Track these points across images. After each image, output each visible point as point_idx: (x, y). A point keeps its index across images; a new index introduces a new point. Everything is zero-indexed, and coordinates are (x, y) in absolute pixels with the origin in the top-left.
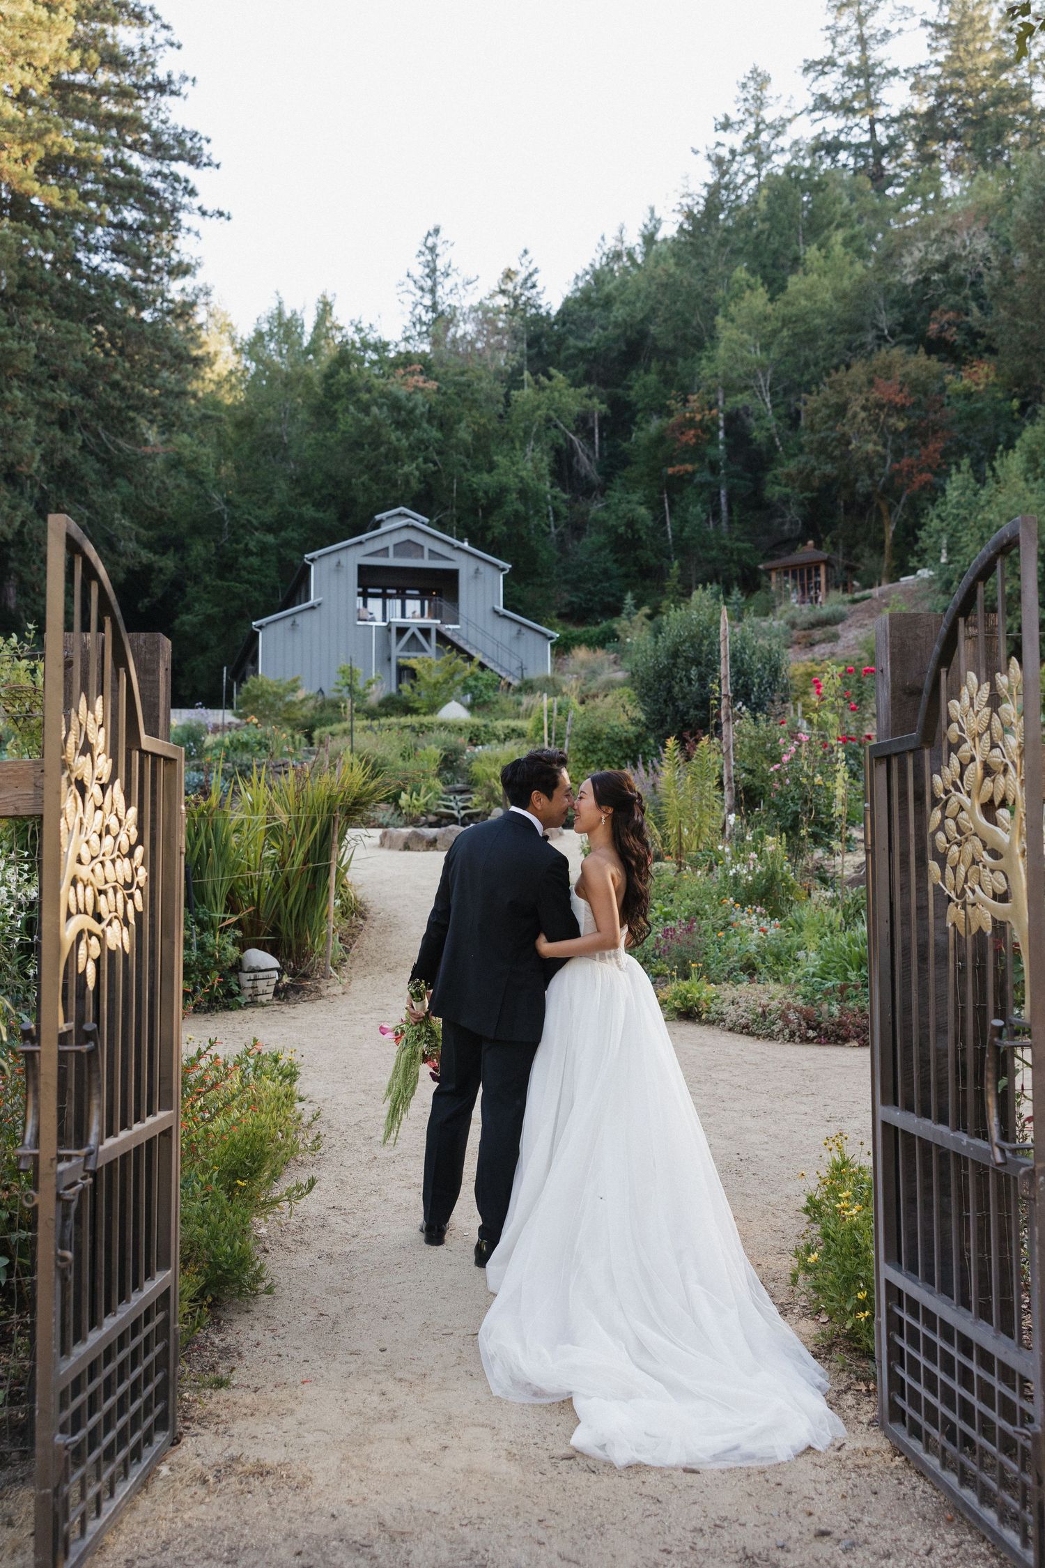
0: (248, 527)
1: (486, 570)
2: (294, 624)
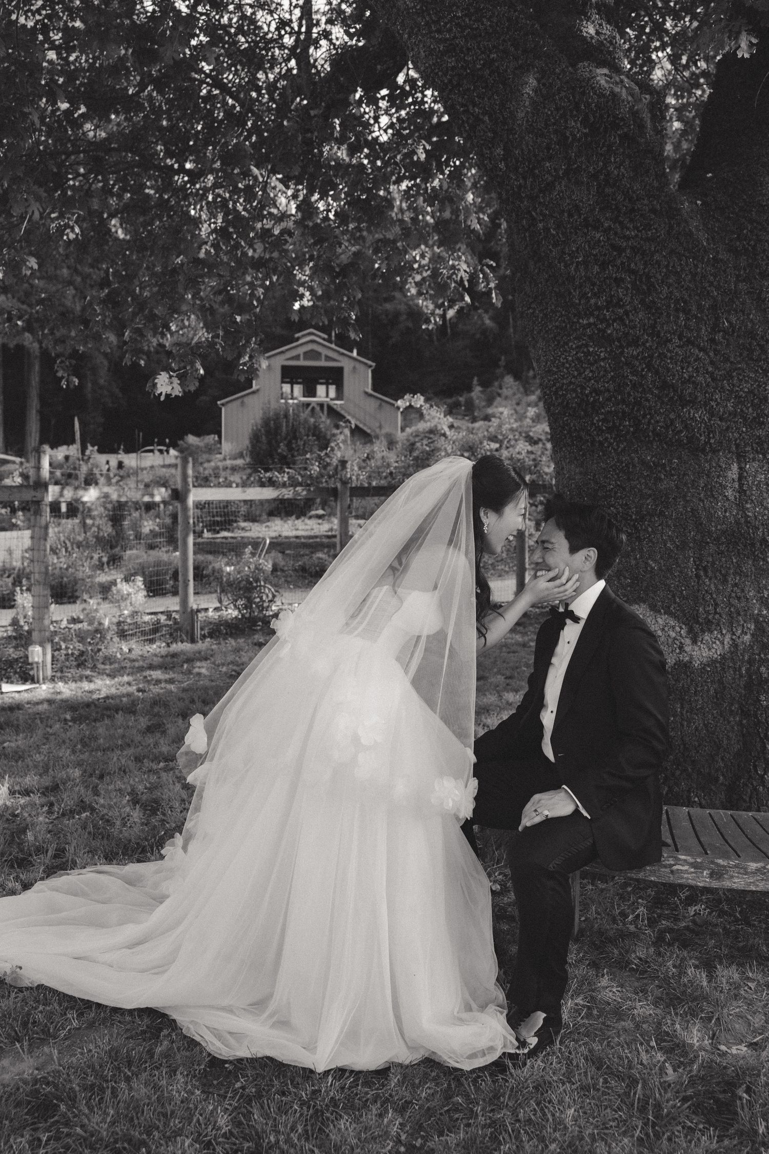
2: (243, 404)
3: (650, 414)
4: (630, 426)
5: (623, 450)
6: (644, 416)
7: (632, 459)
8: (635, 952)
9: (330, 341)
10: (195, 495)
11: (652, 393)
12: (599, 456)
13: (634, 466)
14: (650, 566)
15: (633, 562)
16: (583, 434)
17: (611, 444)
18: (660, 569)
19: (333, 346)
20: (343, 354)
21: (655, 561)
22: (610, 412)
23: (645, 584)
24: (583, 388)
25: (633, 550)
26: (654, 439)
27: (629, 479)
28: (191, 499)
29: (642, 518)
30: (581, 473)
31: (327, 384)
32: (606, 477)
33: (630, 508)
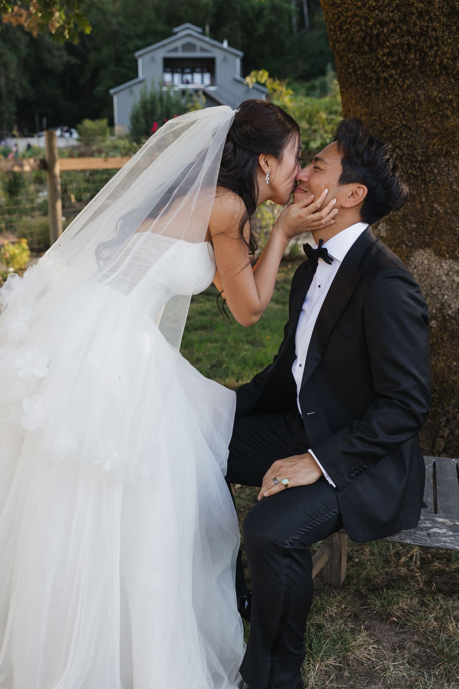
0: (129, 38)
1: (230, 57)
2: (131, 92)
3: (437, 45)
4: (416, 60)
5: (409, 87)
6: (431, 47)
7: (418, 96)
8: (397, 603)
9: (203, 33)
10: (61, 165)
11: (439, 21)
12: (385, 95)
13: (420, 104)
14: (436, 209)
15: (419, 206)
16: (367, 71)
17: (396, 80)
18: (446, 213)
19: (207, 39)
20: (214, 46)
21: (441, 204)
22: (395, 46)
23: (430, 228)
24: (367, 19)
25: (419, 193)
26: (441, 73)
27: (415, 118)
28: (58, 169)
29: (428, 159)
30: (366, 114)
32: (391, 117)
33: (416, 150)
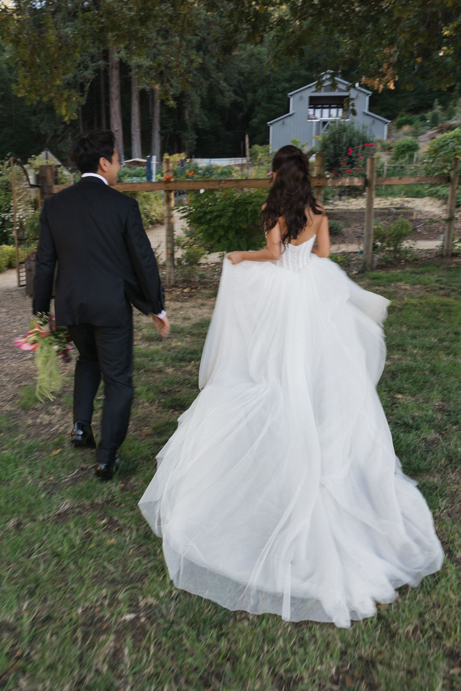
2: (283, 123)
19: (344, 81)
31: (337, 108)
